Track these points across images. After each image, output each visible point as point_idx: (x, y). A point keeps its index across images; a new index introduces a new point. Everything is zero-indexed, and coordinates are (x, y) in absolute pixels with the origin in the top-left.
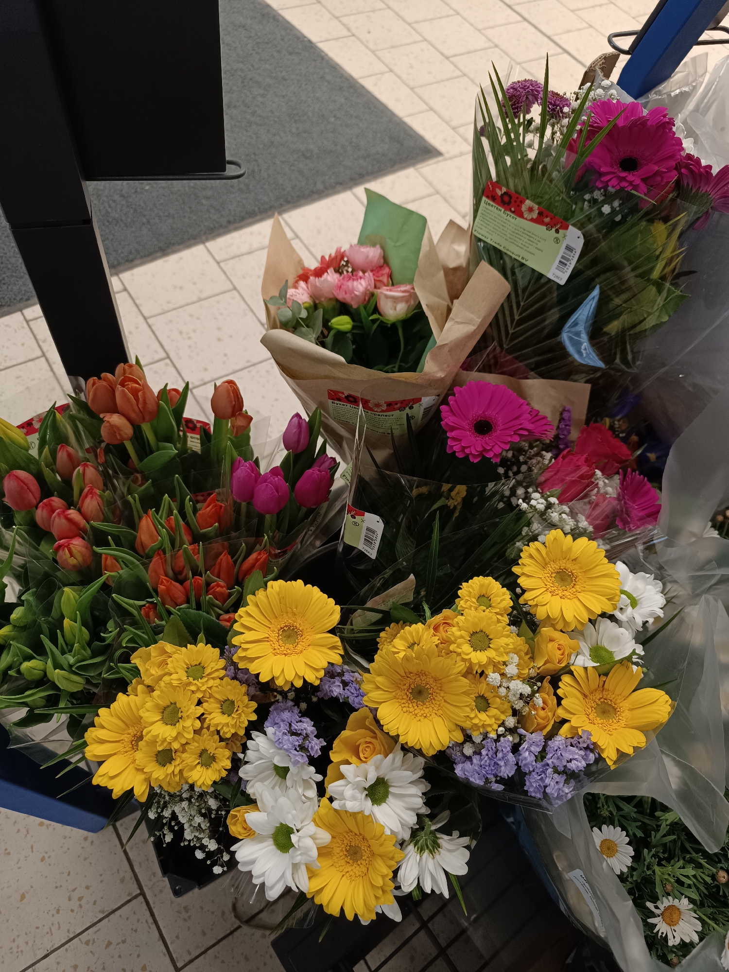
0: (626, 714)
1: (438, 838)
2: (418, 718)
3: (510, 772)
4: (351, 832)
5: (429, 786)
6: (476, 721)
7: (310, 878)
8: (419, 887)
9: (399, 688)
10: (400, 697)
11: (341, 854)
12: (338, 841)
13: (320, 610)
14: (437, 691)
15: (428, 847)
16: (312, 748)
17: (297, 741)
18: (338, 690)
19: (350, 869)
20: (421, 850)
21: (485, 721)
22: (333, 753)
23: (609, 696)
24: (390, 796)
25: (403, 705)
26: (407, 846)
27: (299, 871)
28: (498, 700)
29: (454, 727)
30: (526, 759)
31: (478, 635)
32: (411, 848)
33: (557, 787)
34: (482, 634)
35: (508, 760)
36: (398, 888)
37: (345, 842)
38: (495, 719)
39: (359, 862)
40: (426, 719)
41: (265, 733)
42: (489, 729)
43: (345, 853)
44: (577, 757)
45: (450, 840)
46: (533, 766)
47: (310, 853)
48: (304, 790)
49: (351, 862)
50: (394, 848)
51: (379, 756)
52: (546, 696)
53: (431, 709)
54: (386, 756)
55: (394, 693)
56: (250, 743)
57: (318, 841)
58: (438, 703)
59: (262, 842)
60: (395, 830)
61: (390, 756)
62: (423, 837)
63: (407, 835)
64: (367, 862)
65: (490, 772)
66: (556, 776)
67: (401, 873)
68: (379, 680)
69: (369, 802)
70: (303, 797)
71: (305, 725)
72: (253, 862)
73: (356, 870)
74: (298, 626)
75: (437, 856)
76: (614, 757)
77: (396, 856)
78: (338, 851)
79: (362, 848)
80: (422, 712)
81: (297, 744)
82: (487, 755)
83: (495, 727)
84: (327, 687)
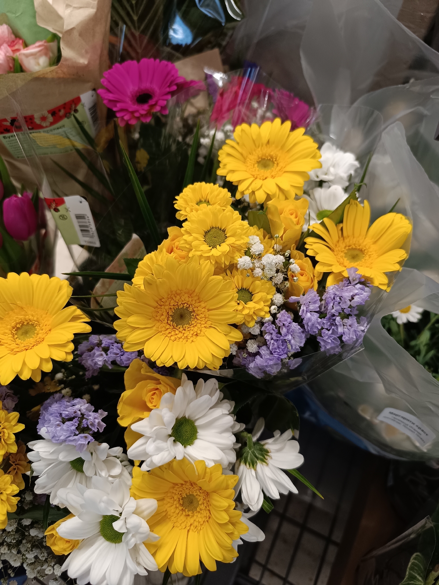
0: (374, 248)
1: (263, 445)
2: (190, 341)
3: (301, 343)
4: (177, 485)
5: (233, 403)
6: (246, 312)
7: (154, 555)
8: (266, 498)
9: (159, 321)
10: (163, 329)
11: (177, 511)
12: (169, 500)
13: (45, 290)
14: (197, 305)
15: (257, 458)
16: (92, 425)
17: (71, 426)
18: (100, 359)
19: (192, 521)
20: (253, 464)
21: (254, 308)
22: (122, 419)
23: (351, 242)
24: (198, 431)
25: (169, 335)
26: (238, 468)
27: (141, 553)
28: (257, 282)
29: (228, 329)
30: (310, 319)
31: (211, 233)
32: (243, 468)
33: (352, 330)
34: (214, 230)
35: (293, 331)
36: (248, 510)
37: (176, 497)
38: (264, 302)
39: (198, 509)
40: (198, 337)
41: (40, 438)
42: (262, 314)
43: (181, 508)
44: (356, 291)
45: (275, 441)
46: (319, 323)
47: (141, 530)
48: (109, 471)
49: (190, 513)
50: (224, 476)
51: (167, 395)
52: (300, 261)
53: (199, 325)
54: (174, 391)
55: (154, 328)
56: (30, 456)
57: (146, 513)
58: (203, 316)
59: (91, 545)
60: (218, 458)
61: (179, 390)
62: (249, 452)
63: (232, 457)
64: (205, 505)
65: (282, 353)
66: (345, 320)
67: (244, 496)
68: (132, 320)
69: (180, 446)
70: (110, 479)
71: (77, 407)
72: (87, 572)
73: (198, 517)
74: (31, 317)
75: (270, 461)
76: (385, 280)
77: (230, 482)
78: (173, 511)
79: (195, 494)
80: (192, 332)
81: (74, 428)
82: (272, 339)
83: (267, 309)
84: (89, 362)
